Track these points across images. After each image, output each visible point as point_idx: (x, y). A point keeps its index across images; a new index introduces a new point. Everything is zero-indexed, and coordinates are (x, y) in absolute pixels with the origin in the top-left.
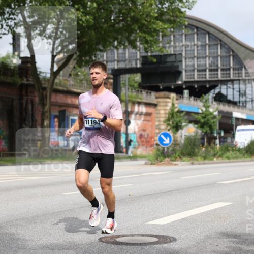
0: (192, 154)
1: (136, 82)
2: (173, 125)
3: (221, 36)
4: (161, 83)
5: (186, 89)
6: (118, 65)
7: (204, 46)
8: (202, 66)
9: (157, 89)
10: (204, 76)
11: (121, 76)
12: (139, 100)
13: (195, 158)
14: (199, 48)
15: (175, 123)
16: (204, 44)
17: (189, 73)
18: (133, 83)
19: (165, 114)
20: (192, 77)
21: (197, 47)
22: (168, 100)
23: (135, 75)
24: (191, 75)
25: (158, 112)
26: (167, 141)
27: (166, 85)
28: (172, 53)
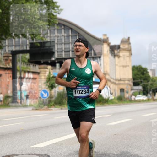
0: (61, 103)
1: (26, 59)
2: (50, 86)
3: (78, 30)
4: (42, 59)
5: (58, 63)
6: (15, 48)
7: (68, 36)
8: (67, 48)
9: (39, 63)
10: (68, 55)
11: (17, 55)
12: (28, 70)
13: (63, 105)
14: (66, 38)
15: (51, 84)
16: (68, 35)
17: (59, 53)
18: (24, 59)
19: (45, 78)
20: (61, 55)
21: (64, 37)
22: (46, 70)
23: (26, 54)
24: (60, 54)
25: (40, 77)
26: (46, 95)
27: (45, 60)
28: (49, 40)
